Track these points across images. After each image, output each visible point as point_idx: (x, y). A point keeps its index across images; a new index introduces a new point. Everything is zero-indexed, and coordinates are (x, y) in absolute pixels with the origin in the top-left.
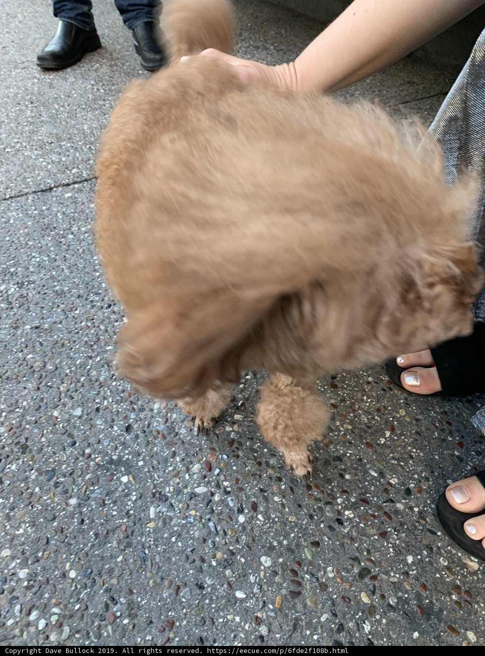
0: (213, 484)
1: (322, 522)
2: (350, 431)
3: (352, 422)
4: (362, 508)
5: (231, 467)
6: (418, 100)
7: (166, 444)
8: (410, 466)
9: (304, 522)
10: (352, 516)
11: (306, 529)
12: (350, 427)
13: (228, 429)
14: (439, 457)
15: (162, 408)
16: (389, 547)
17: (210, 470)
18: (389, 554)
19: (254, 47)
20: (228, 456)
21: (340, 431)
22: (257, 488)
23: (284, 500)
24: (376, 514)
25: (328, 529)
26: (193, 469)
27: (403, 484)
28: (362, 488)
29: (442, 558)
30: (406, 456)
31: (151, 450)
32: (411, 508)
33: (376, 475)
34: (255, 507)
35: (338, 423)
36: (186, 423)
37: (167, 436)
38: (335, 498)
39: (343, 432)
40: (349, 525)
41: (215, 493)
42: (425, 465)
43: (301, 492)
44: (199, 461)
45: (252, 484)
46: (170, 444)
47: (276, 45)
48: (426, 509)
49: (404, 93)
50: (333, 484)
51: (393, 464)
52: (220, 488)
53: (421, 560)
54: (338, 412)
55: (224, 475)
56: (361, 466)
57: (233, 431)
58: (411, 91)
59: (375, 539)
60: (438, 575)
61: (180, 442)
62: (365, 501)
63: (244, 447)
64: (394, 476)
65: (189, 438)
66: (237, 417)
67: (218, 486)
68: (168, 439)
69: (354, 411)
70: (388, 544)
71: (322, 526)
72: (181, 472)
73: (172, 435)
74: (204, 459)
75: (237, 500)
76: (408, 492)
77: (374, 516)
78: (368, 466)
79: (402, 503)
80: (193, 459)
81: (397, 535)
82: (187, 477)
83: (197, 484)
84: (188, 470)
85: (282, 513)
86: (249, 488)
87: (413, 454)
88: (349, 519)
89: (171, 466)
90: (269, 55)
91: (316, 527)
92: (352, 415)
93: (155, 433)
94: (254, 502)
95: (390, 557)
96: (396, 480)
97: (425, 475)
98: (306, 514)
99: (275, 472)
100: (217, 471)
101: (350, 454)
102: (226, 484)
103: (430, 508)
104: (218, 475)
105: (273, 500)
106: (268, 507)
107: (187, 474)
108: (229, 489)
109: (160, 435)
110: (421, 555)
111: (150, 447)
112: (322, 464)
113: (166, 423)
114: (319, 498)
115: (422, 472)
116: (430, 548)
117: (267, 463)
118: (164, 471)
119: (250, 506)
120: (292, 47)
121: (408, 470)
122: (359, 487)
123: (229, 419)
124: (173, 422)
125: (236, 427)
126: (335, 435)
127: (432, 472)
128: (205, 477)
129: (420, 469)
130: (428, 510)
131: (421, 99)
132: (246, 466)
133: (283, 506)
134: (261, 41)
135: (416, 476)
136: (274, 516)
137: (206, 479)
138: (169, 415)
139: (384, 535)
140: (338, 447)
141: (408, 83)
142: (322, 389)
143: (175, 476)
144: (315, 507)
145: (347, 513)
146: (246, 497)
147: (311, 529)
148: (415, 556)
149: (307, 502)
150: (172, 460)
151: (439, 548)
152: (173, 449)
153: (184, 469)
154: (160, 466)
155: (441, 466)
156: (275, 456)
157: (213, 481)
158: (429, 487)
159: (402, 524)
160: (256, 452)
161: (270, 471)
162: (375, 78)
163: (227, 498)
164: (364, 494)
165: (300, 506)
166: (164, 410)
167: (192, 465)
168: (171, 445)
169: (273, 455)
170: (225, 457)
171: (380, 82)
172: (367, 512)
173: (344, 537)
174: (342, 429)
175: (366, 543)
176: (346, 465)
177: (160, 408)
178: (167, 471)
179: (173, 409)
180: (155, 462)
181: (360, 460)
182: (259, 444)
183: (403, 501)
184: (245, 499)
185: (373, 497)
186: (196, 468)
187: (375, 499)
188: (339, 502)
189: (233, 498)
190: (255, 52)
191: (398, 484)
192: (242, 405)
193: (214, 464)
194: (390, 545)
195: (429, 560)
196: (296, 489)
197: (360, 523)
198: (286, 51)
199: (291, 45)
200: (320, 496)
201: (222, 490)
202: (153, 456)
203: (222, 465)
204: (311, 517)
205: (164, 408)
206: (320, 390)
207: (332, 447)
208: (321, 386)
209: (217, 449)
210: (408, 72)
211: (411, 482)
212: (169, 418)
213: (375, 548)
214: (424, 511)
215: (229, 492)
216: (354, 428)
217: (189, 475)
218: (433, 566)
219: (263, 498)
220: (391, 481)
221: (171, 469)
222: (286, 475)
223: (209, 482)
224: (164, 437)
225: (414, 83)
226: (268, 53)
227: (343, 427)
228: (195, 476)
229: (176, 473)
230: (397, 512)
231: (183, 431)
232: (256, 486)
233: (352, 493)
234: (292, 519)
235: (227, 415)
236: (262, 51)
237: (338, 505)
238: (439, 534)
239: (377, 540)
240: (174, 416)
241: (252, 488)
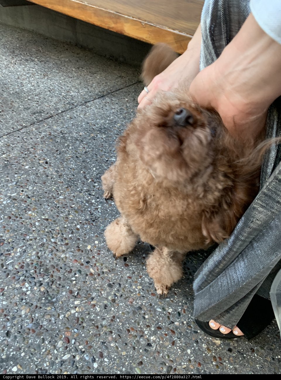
0: (73, 350)
1: (140, 349)
2: (142, 290)
3: (141, 284)
4: (159, 332)
5: (81, 335)
6: (127, 87)
7: (36, 335)
8: (176, 299)
9: (131, 353)
10: (155, 339)
11: (133, 356)
12: (141, 287)
13: (73, 311)
14: (188, 289)
15: (27, 312)
16: (177, 349)
17: (69, 342)
18: (178, 353)
19: (25, 60)
20: (77, 329)
21: (136, 291)
22: (99, 343)
23: (116, 344)
24: (167, 332)
25: (145, 352)
26: (58, 345)
27: (176, 310)
28: (156, 321)
29: (203, 344)
30: (172, 294)
31: (27, 343)
32: (183, 323)
33: (161, 310)
34: (101, 355)
35: (134, 287)
36: (45, 317)
37: (35, 330)
38: (143, 333)
39: (138, 292)
40: (154, 345)
41: (76, 356)
42: (183, 296)
43: (125, 335)
44: (60, 339)
45: (96, 341)
46: (39, 335)
47: (38, 58)
48: (189, 320)
49: (119, 83)
50: (140, 324)
51: (168, 301)
52: (78, 351)
53: (194, 350)
54: (132, 280)
55: (79, 342)
56: (152, 308)
57: (77, 312)
58: (123, 82)
59: (169, 347)
60: (204, 355)
61: (45, 331)
62: (159, 328)
63: (86, 320)
64: (170, 307)
65: (50, 326)
66: (77, 303)
67: (76, 350)
68: (36, 332)
69: (141, 277)
70: (176, 348)
71: (141, 351)
72: (51, 350)
73: (39, 328)
74: (63, 336)
75: (90, 355)
76: (179, 314)
77: (166, 335)
78: (156, 307)
79: (177, 321)
80: (56, 339)
81: (179, 341)
82: (56, 352)
83: (63, 354)
84: (55, 347)
85: (118, 353)
86: (95, 344)
87: (176, 292)
88: (154, 342)
89: (43, 348)
90: (36, 65)
91: (138, 353)
92: (140, 280)
93: (27, 331)
94: (100, 352)
95: (179, 354)
96: (171, 310)
97: (184, 301)
98: (130, 347)
99: (107, 329)
100: (73, 341)
101: (145, 303)
102: (80, 347)
103: (191, 319)
104: (74, 343)
105: (111, 346)
106: (109, 352)
107: (55, 350)
108: (83, 350)
109: (31, 331)
110: (193, 347)
111: (26, 341)
112: (132, 314)
113: (32, 321)
114: (135, 335)
115: (182, 300)
116: (197, 342)
117: (102, 326)
118: (40, 354)
119: (98, 355)
120: (48, 59)
121: (175, 302)
122: (154, 321)
123: (72, 306)
124: (37, 320)
125: (77, 309)
126: (134, 295)
127: (187, 299)
128: (67, 347)
129: (181, 299)
130: (190, 320)
131: (129, 86)
132: (90, 331)
133: (117, 347)
134: (28, 56)
135: (180, 304)
136: (113, 356)
137: (68, 349)
138: (33, 315)
139: (173, 343)
140: (138, 301)
141: (120, 77)
142: (121, 270)
143: (48, 354)
144: (135, 341)
145: (152, 338)
146: (95, 351)
147: (136, 355)
148: (191, 349)
149: (130, 340)
150: (43, 344)
151: (200, 339)
152: (42, 337)
153: (52, 347)
154: (36, 352)
155: (191, 294)
156: (105, 319)
157: (72, 348)
158: (188, 307)
159: (180, 333)
160: (93, 320)
161: (104, 329)
162: (101, 75)
163: (83, 356)
164: (158, 324)
165: (126, 344)
166: (29, 314)
167: (57, 343)
168: (40, 335)
169: (104, 319)
170: (76, 330)
171: (105, 78)
172: (162, 334)
173: (154, 352)
174: (137, 290)
175: (166, 352)
176: (144, 310)
177: (26, 313)
178: (42, 353)
179: (34, 311)
180: (32, 350)
181: (151, 305)
182: (94, 315)
183: (178, 320)
184: (94, 352)
185: (163, 324)
186: (60, 344)
187: (164, 324)
188: (146, 333)
189: (87, 354)
190: (26, 63)
191: (173, 311)
192: (78, 293)
193: (70, 338)
194: (178, 348)
195: (198, 348)
196: (121, 335)
197: (160, 341)
198: (45, 61)
199: (48, 58)
200: (135, 334)
201: (79, 352)
202: (29, 346)
203: (75, 336)
204: (134, 348)
205: (29, 312)
206: (119, 270)
207: (134, 302)
208: (120, 268)
209: (70, 327)
210: (118, 70)
211: (179, 308)
212: (34, 318)
213: (171, 352)
214: (189, 322)
215: (84, 352)
216: (143, 287)
217: (56, 350)
218: (201, 351)
219: (105, 347)
220: (169, 311)
221: (44, 350)
222: (114, 328)
223: (70, 350)
224: (34, 331)
225: (123, 77)
226: (35, 64)
227: (137, 289)
228: (61, 349)
229: (48, 353)
230: (177, 328)
231: (45, 323)
232: (99, 341)
233: (152, 326)
234: (124, 353)
235: (70, 304)
236: (31, 62)
237: (146, 335)
238: (199, 331)
239: (171, 348)
240: (37, 315)
241: (96, 344)
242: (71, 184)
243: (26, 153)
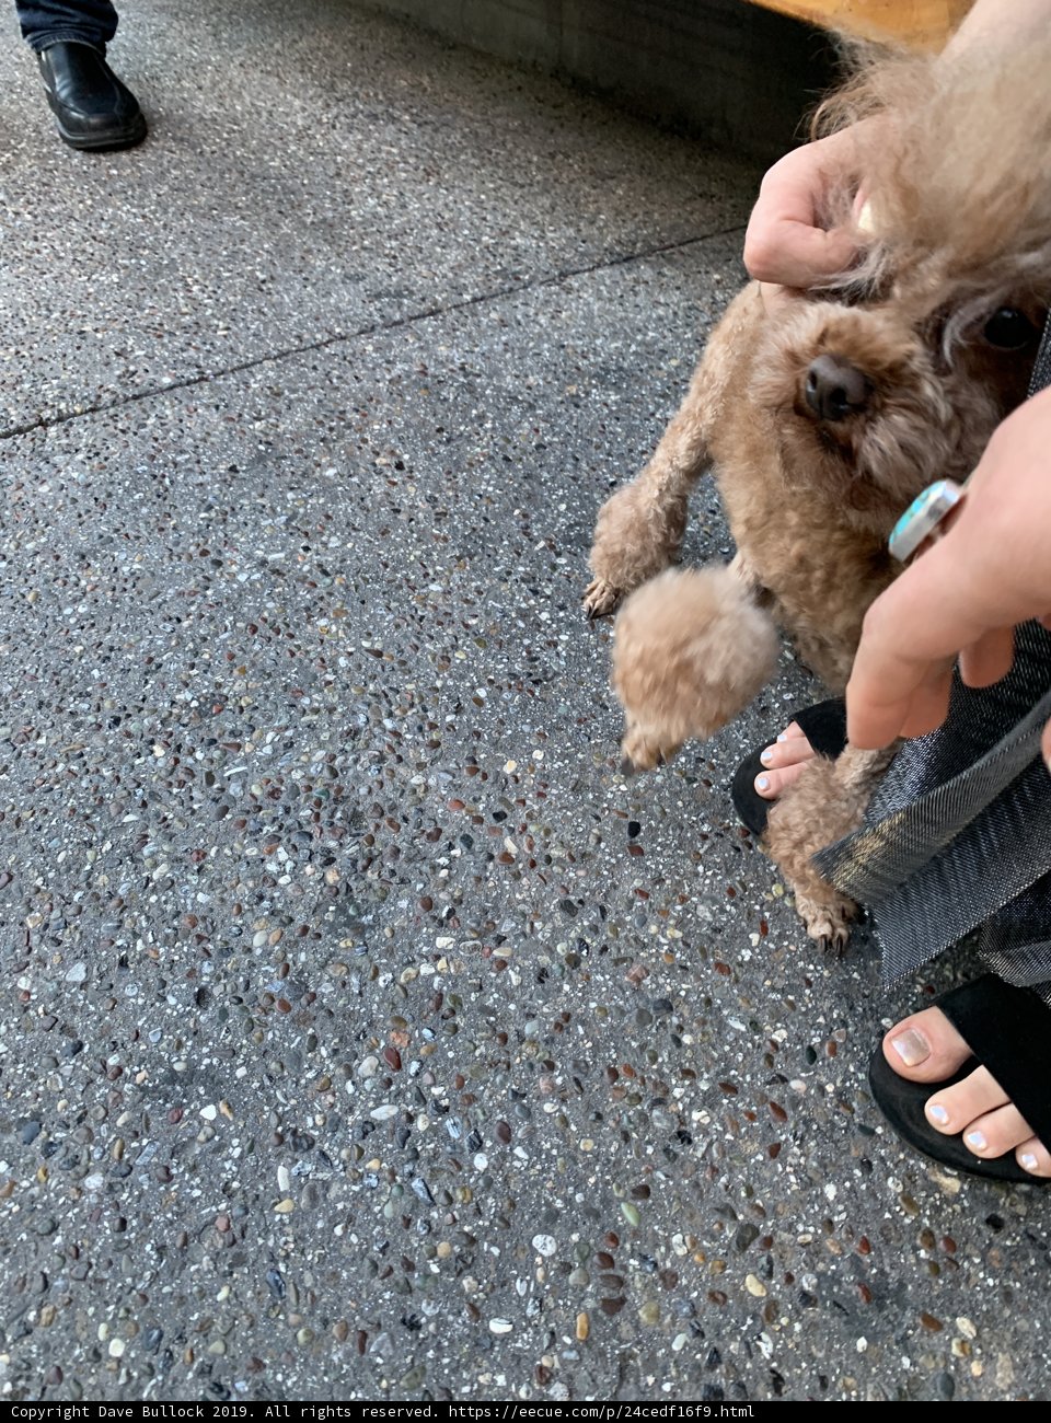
0: (409, 1095)
1: (649, 1143)
2: (680, 944)
3: (680, 924)
4: (725, 1101)
5: (444, 1053)
6: (726, 232)
7: (293, 1021)
8: (807, 1000)
9: (612, 1150)
10: (707, 1120)
11: (618, 1162)
12: (678, 934)
13: (426, 969)
14: (860, 975)
15: (271, 942)
16: (787, 1174)
17: (399, 1066)
18: (789, 1187)
19: (367, 116)
20: (433, 1031)
21: (659, 944)
22: (504, 1092)
23: (564, 1109)
24: (754, 1108)
25: (663, 1158)
26: (360, 1069)
27: (800, 1040)
28: (720, 1059)
29: (891, 1179)
30: (797, 982)
31: (261, 1040)
32: (821, 1089)
33: (743, 1028)
34: (506, 1134)
35: (653, 929)
36: (330, 970)
37: (291, 1004)
38: (667, 1091)
39: (666, 948)
40: (702, 1141)
41: (416, 1115)
42: (837, 995)
43: (597, 1086)
44: (371, 1050)
45: (493, 1083)
46: (301, 1021)
47: (415, 111)
48: (848, 1084)
49: (696, 217)
50: (660, 1060)
51: (774, 1001)
52: (425, 1102)
53: (852, 1189)
54: (651, 904)
55: (431, 1074)
56: (711, 1013)
57: (438, 973)
58: (709, 212)
59: (757, 1161)
60: (887, 1215)
61: (323, 1013)
62: (730, 1088)
63: (466, 1007)
64: (779, 1025)
65: (341, 1002)
66: (442, 942)
67: (421, 1098)
68: (295, 1011)
69: (684, 900)
70: (784, 1168)
71: (650, 1150)
72: (334, 1080)
73: (303, 1001)
74: (383, 1044)
75: (466, 1123)
76: (812, 1054)
77: (752, 1117)
78: (725, 1012)
79: (801, 1078)
80: (358, 1048)
81: (799, 1146)
82: (350, 1088)
83: (375, 1100)
84: (350, 1073)
85: (563, 1138)
86: (487, 1093)
87: (809, 975)
88: (704, 1130)
89: (310, 1068)
90: (403, 135)
91: (639, 1157)
92: (679, 908)
93: (263, 1001)
94: (501, 1121)
95: (793, 1192)
96: (784, 1033)
97: (839, 1015)
98: (614, 1131)
99: (538, 1051)
100: (415, 1066)
101: (688, 991)
102: (436, 1091)
103: (857, 1080)
104: (417, 1074)
105: (542, 1112)
106: (534, 1128)
107: (349, 1083)
108: (445, 1102)
109: (276, 1004)
110: (850, 1178)
111: (258, 1034)
112: (634, 1019)
113: (285, 975)
114: (637, 1094)
115: (831, 1010)
116: (867, 1166)
117: (521, 1038)
118: (297, 1083)
119: (495, 1132)
120: (449, 117)
121: (803, 1009)
122: (713, 1059)
123: (425, 949)
124: (302, 972)
125: (442, 964)
126: (651, 955)
127: (852, 1008)
128: (389, 1082)
129: (827, 1004)
130: (852, 1086)
131: (732, 230)
132: (476, 1048)
133: (565, 1121)
134: (381, 102)
135: (821, 1020)
136: (548, 1146)
137: (393, 1088)
138: (290, 956)
139: (775, 1151)
140: (661, 981)
141: (701, 196)
142: (613, 861)
143: (324, 1090)
144: (631, 1113)
145: (696, 1115)
146: (484, 1113)
147: (629, 1161)
148: (839, 1185)
149: (613, 1106)
150: (310, 1055)
151: (882, 1160)
152: (311, 1031)
153: (340, 1071)
154: (286, 1073)
155: (867, 992)
156: (534, 1016)
157: (408, 1089)
158: (849, 1038)
159: (807, 1122)
160: (493, 1012)
161: (528, 1049)
162: (632, 185)
163: (443, 1122)
164: (725, 1071)
165: (599, 1116)
166: (277, 948)
167: (357, 1062)
168: (304, 1023)
169: (530, 1016)
170: (427, 1033)
171: (644, 195)
172: (736, 1109)
173: (697, 1167)
174: (663, 940)
175: (741, 1172)
176: (682, 1015)
177: (267, 943)
178: (303, 1081)
179: (296, 942)
180: (273, 1066)
181: (709, 1002)
182: (496, 996)
183: (803, 1075)
184: (482, 1117)
185: (743, 1076)
186: (367, 1065)
187: (748, 1078)
188: (678, 1096)
189: (457, 1120)
190: (371, 127)
191: (789, 1039)
192: (451, 913)
193: (405, 1053)
194: (788, 1169)
195: (868, 1188)
196: (585, 1082)
197: (725, 1131)
198: (438, 124)
199: (449, 113)
200: (636, 1088)
201: (430, 1106)
202: (266, 1052)
203: (423, 1051)
204: (626, 1137)
205: (277, 943)
206: (608, 862)
207: (647, 981)
208: (610, 854)
209: (408, 1017)
210: (699, 173)
211: (813, 1033)
212: (291, 963)
213: (759, 1179)
214: (846, 1089)
215: (447, 1109)
216: (687, 935)
217: (353, 1083)
218: (876, 1198)
219: (520, 1111)
220: (774, 1037)
221: (310, 1075)
222: (561, 1054)
223: (399, 1093)
224: (286, 1007)
225: (712, 196)
226: (400, 130)
227: (665, 936)
228: (368, 1085)
229: (324, 1085)
230: (796, 1101)
231: (326, 988)
232: (503, 1085)
233: (702, 1074)
234: (587, 1145)
235: (419, 942)
236: (386, 125)
237: (676, 1100)
238: (879, 1130)
239: (763, 1163)
240: (303, 957)
241: (493, 1093)
242: (473, 548)
243: (333, 425)
